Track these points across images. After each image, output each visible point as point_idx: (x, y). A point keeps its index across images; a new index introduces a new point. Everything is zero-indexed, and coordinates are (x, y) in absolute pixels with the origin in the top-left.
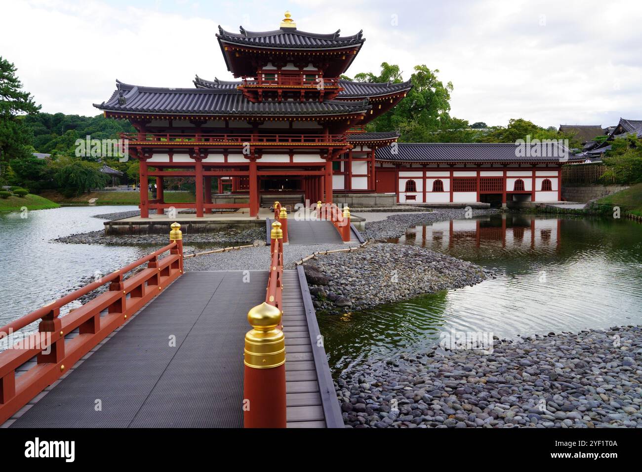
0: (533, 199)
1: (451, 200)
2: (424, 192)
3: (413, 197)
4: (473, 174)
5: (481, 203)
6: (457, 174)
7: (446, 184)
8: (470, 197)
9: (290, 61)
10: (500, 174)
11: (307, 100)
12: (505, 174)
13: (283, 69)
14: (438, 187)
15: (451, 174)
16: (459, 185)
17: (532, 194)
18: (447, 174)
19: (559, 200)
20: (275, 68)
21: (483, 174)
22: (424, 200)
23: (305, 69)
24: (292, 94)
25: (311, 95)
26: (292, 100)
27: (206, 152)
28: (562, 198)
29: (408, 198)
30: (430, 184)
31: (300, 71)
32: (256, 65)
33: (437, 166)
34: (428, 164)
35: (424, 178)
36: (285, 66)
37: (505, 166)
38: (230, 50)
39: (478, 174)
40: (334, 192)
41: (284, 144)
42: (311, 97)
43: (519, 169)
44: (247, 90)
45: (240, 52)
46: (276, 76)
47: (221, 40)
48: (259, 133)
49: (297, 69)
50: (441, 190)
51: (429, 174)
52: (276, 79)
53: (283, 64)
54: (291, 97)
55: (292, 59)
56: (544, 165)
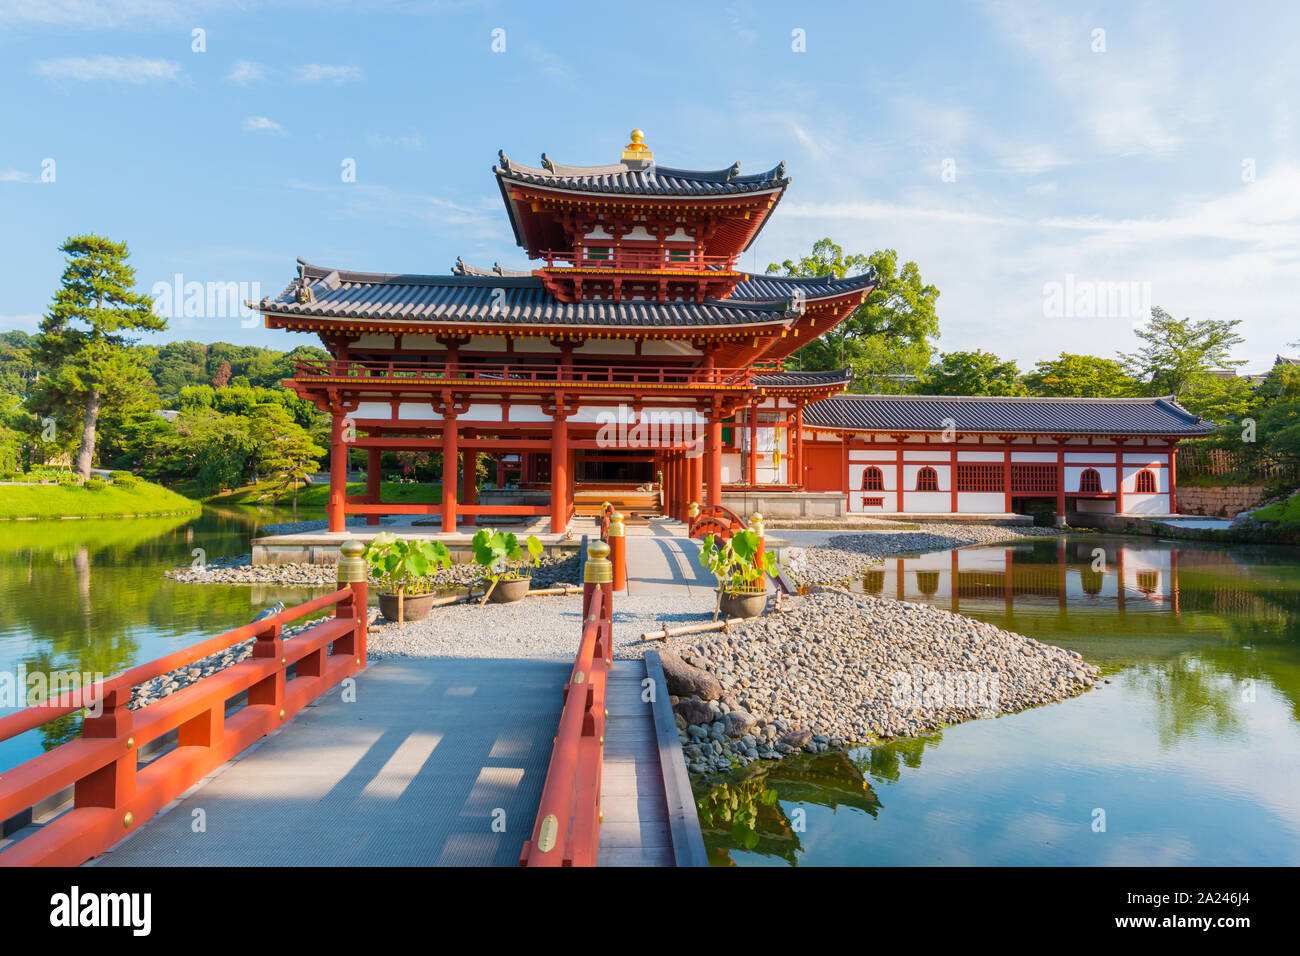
0: (1119, 509)
1: (954, 509)
2: (900, 490)
3: (878, 502)
4: (998, 457)
5: (1014, 514)
6: (965, 457)
7: (944, 476)
8: (992, 504)
9: (640, 223)
10: (1051, 458)
11: (672, 299)
12: (1061, 458)
13: (625, 237)
14: (927, 482)
15: (954, 457)
16: (969, 479)
17: (1116, 497)
18: (946, 456)
19: (1171, 512)
20: (609, 237)
21: (1018, 457)
22: (900, 508)
23: (669, 238)
24: (642, 288)
25: (679, 289)
26: (642, 298)
27: (466, 399)
28: (1176, 508)
29: (867, 502)
30: (911, 475)
31: (658, 242)
32: (571, 229)
33: (924, 441)
34: (906, 437)
35: (900, 463)
36: (629, 231)
37: (1062, 443)
38: (520, 198)
39: (1008, 457)
40: (723, 487)
41: (623, 386)
42: (680, 294)
43: (1090, 448)
44: (551, 278)
45: (541, 203)
46: (611, 251)
47: (504, 179)
48: (574, 364)
49: (653, 238)
50: (933, 487)
51: (908, 455)
52: (611, 258)
53: (624, 228)
54: (639, 293)
55: (644, 218)
56: (1140, 442)
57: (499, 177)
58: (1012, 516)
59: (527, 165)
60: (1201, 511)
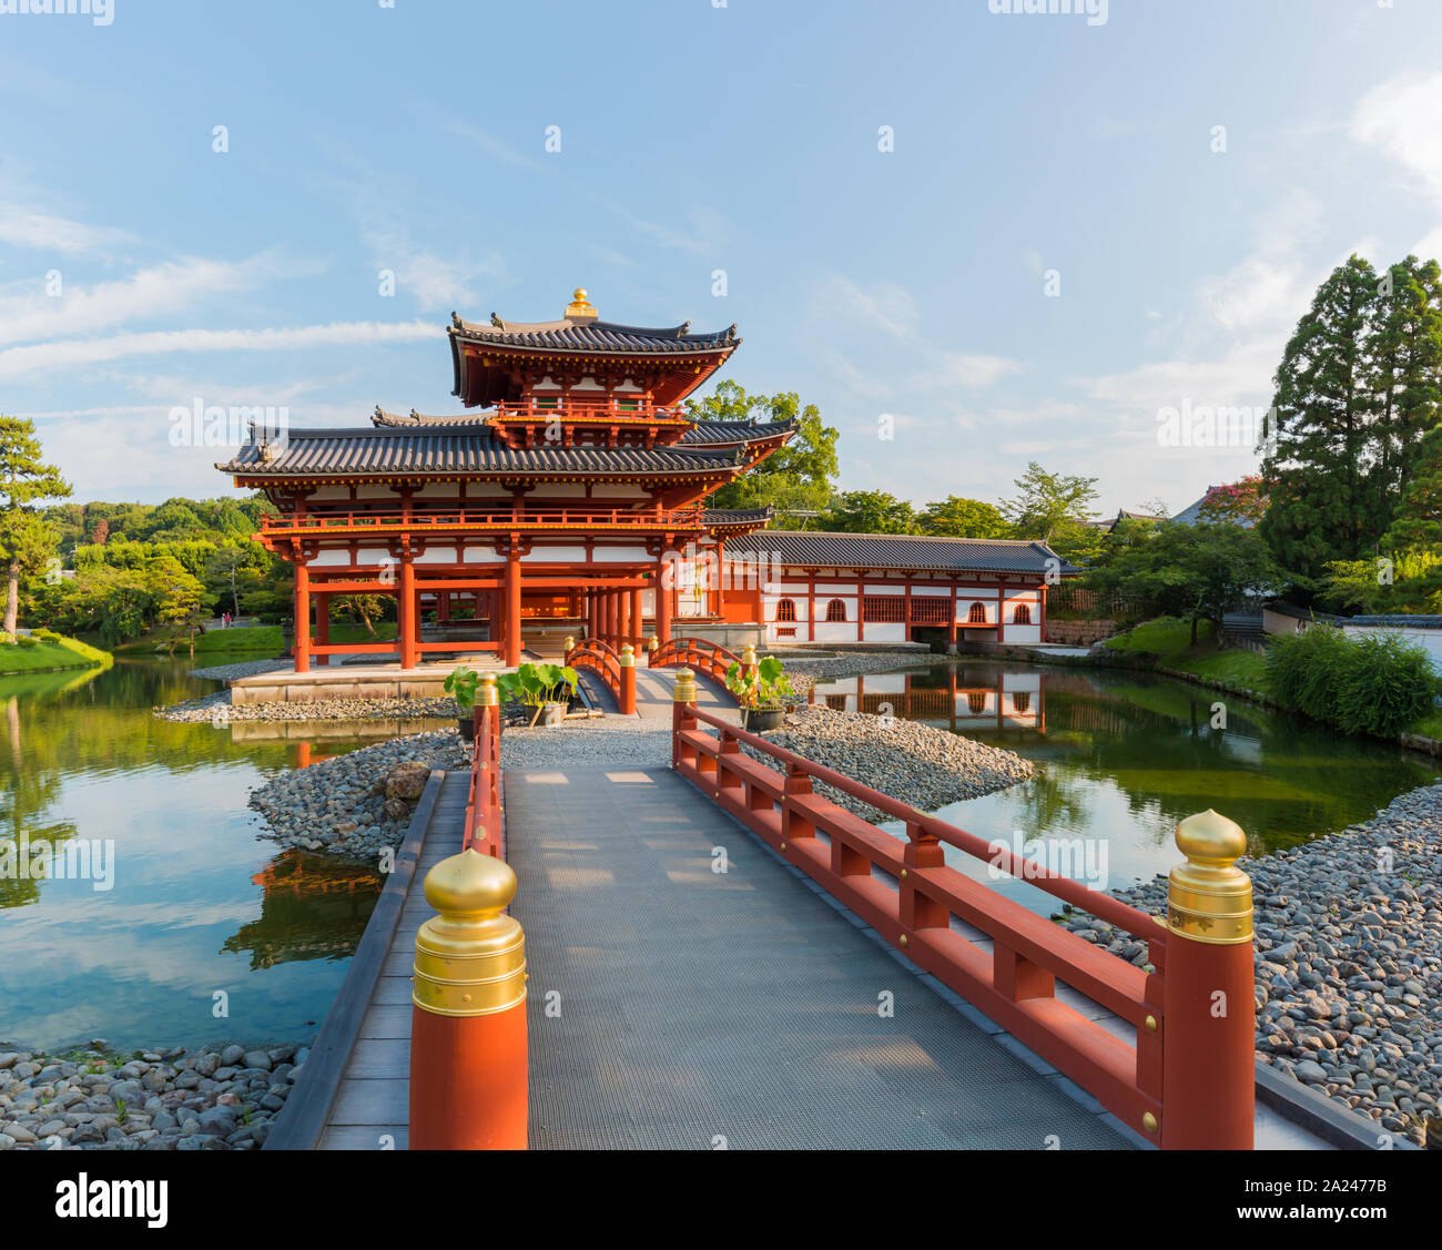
0: (1001, 638)
1: (860, 637)
2: (811, 621)
3: (791, 632)
4: (899, 591)
5: (913, 643)
6: (870, 590)
7: (852, 608)
8: (892, 633)
9: (588, 375)
10: (945, 592)
11: (621, 445)
12: (954, 592)
13: (574, 388)
14: (836, 613)
15: (861, 590)
16: (874, 610)
17: (998, 628)
18: (853, 589)
19: (1042, 641)
20: (558, 387)
21: (917, 591)
22: (811, 637)
23: (617, 389)
24: (591, 435)
25: (628, 435)
26: (591, 444)
28: (1045, 638)
29: (782, 632)
30: (821, 607)
31: (607, 392)
32: (520, 381)
33: (834, 575)
34: (818, 571)
35: (812, 596)
36: (578, 382)
37: (955, 579)
38: (473, 354)
39: (908, 591)
40: (644, 620)
41: (577, 527)
42: (628, 440)
43: (978, 584)
44: (503, 427)
45: (492, 358)
46: (560, 400)
47: (457, 338)
48: (526, 507)
49: (602, 388)
50: (842, 618)
51: (820, 588)
52: (560, 407)
53: (573, 379)
54: (588, 439)
55: (592, 370)
56: (1018, 580)
57: (452, 336)
58: (912, 644)
59: (480, 324)
60: (1063, 641)
